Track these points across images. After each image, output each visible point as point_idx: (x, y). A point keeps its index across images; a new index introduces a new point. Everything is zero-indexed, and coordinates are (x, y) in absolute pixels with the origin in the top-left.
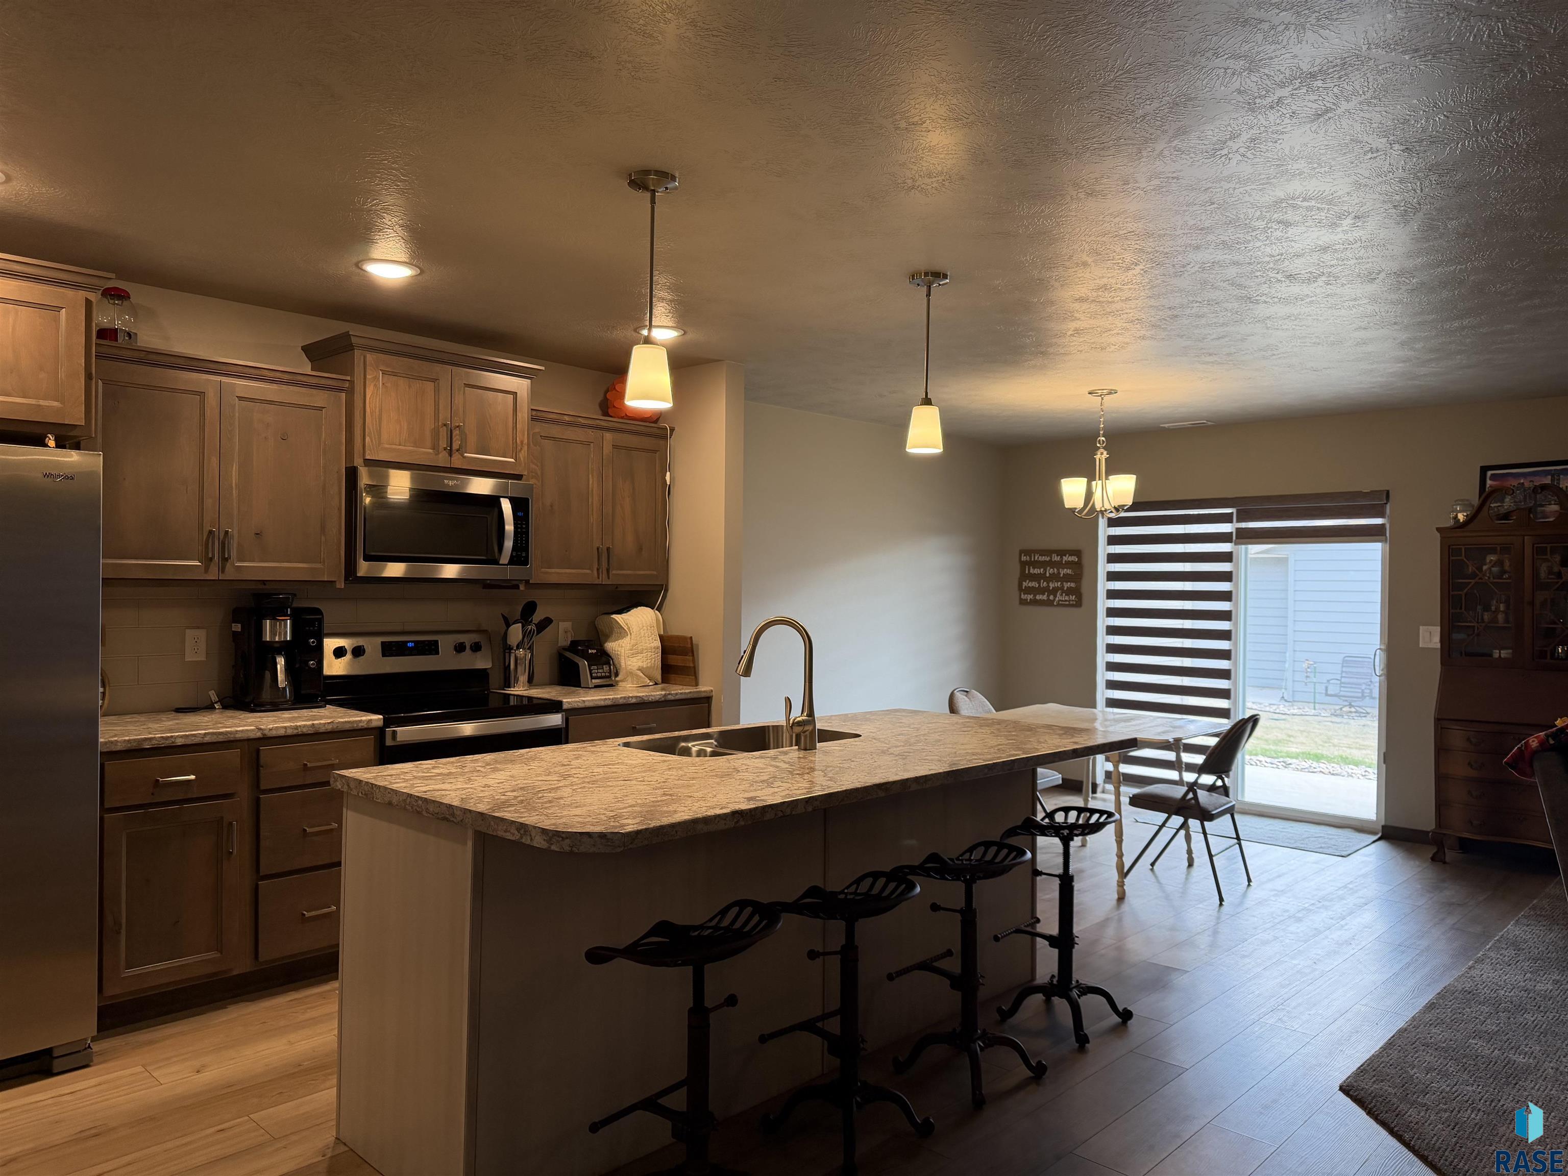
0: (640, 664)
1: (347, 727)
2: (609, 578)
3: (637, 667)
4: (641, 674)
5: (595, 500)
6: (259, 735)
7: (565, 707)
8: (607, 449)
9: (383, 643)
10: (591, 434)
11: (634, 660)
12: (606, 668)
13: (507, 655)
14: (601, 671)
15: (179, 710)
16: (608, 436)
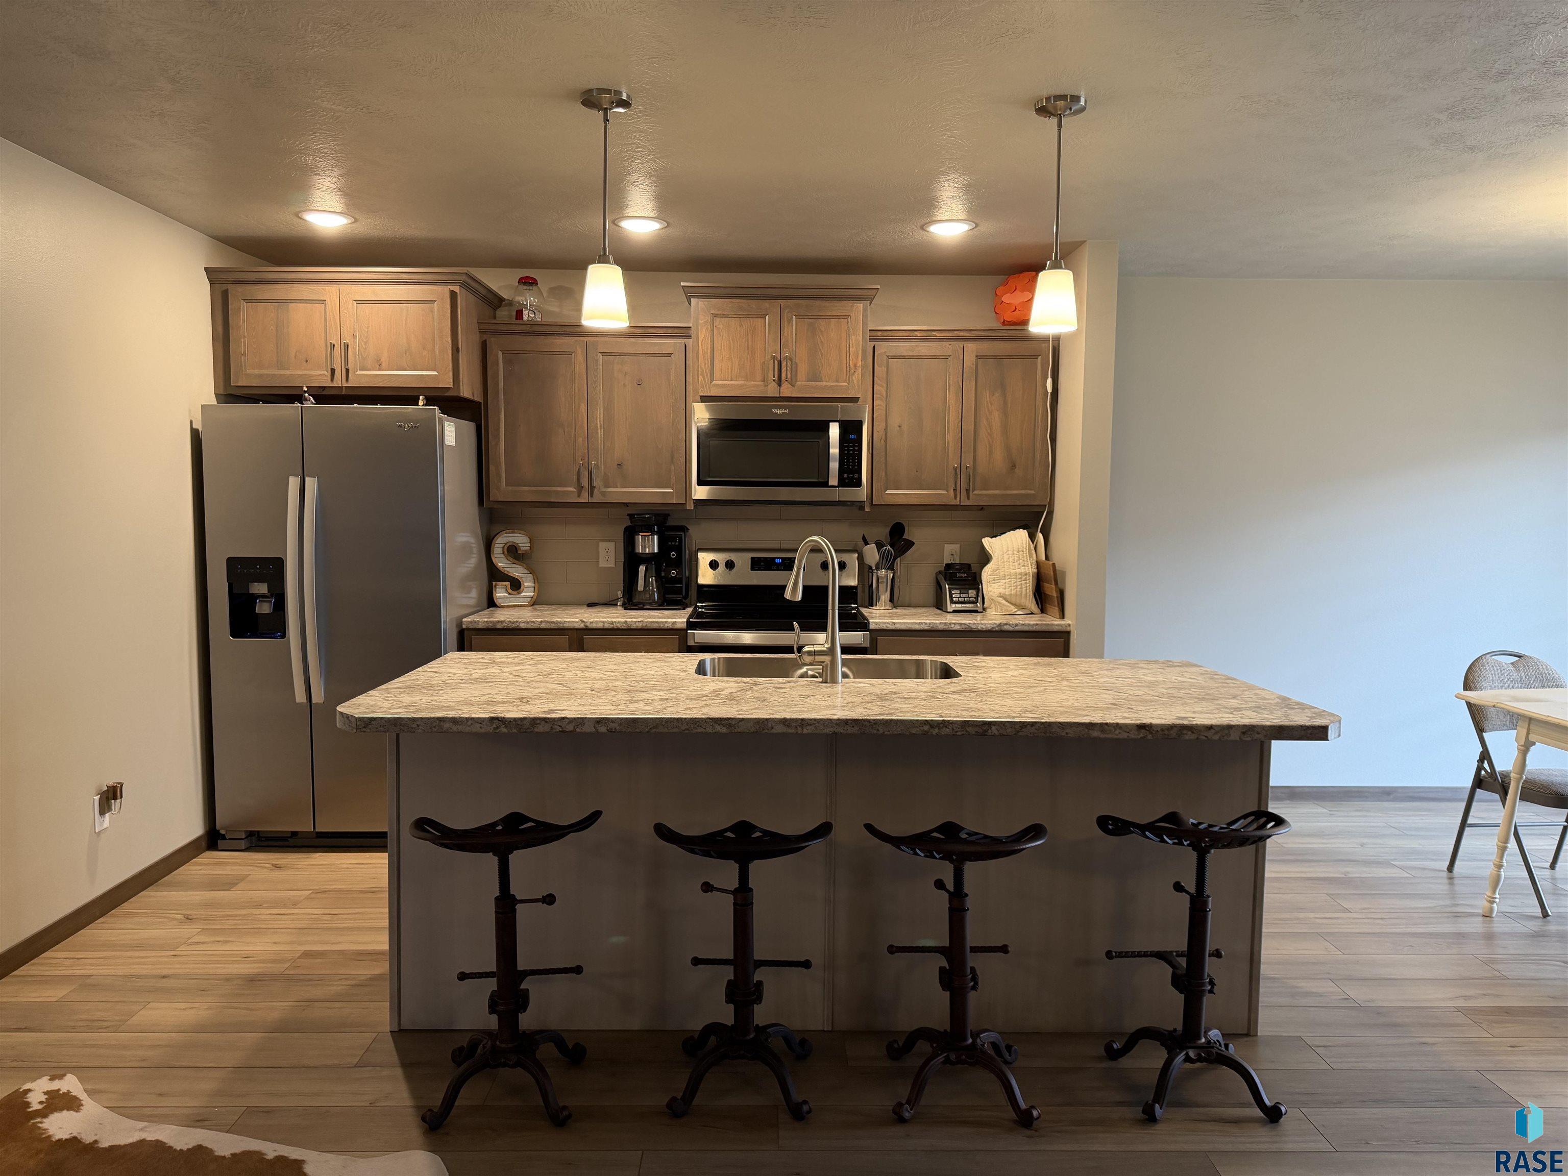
0: (1002, 591)
1: (655, 626)
2: (968, 498)
3: (997, 593)
4: (1004, 602)
5: (953, 417)
6: (582, 626)
7: (872, 627)
8: (970, 360)
9: (752, 558)
10: (947, 348)
11: (996, 586)
12: (972, 593)
13: (870, 574)
14: (964, 595)
15: (591, 605)
16: (971, 347)
